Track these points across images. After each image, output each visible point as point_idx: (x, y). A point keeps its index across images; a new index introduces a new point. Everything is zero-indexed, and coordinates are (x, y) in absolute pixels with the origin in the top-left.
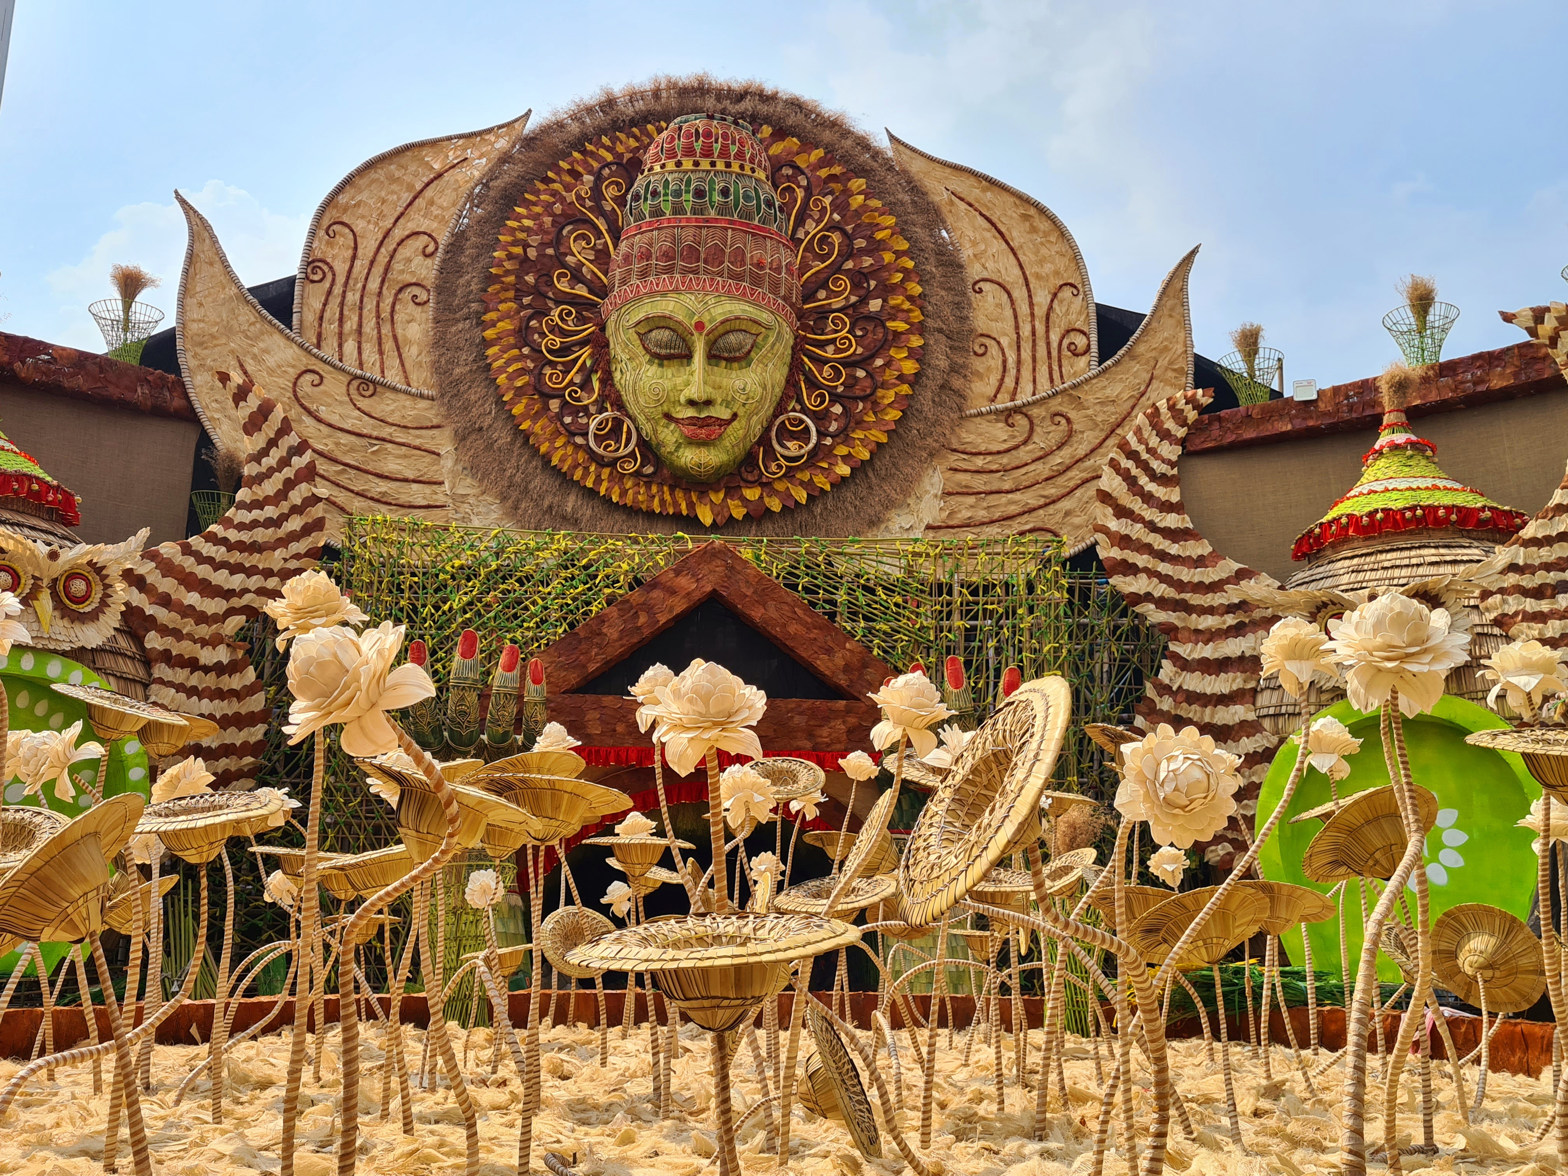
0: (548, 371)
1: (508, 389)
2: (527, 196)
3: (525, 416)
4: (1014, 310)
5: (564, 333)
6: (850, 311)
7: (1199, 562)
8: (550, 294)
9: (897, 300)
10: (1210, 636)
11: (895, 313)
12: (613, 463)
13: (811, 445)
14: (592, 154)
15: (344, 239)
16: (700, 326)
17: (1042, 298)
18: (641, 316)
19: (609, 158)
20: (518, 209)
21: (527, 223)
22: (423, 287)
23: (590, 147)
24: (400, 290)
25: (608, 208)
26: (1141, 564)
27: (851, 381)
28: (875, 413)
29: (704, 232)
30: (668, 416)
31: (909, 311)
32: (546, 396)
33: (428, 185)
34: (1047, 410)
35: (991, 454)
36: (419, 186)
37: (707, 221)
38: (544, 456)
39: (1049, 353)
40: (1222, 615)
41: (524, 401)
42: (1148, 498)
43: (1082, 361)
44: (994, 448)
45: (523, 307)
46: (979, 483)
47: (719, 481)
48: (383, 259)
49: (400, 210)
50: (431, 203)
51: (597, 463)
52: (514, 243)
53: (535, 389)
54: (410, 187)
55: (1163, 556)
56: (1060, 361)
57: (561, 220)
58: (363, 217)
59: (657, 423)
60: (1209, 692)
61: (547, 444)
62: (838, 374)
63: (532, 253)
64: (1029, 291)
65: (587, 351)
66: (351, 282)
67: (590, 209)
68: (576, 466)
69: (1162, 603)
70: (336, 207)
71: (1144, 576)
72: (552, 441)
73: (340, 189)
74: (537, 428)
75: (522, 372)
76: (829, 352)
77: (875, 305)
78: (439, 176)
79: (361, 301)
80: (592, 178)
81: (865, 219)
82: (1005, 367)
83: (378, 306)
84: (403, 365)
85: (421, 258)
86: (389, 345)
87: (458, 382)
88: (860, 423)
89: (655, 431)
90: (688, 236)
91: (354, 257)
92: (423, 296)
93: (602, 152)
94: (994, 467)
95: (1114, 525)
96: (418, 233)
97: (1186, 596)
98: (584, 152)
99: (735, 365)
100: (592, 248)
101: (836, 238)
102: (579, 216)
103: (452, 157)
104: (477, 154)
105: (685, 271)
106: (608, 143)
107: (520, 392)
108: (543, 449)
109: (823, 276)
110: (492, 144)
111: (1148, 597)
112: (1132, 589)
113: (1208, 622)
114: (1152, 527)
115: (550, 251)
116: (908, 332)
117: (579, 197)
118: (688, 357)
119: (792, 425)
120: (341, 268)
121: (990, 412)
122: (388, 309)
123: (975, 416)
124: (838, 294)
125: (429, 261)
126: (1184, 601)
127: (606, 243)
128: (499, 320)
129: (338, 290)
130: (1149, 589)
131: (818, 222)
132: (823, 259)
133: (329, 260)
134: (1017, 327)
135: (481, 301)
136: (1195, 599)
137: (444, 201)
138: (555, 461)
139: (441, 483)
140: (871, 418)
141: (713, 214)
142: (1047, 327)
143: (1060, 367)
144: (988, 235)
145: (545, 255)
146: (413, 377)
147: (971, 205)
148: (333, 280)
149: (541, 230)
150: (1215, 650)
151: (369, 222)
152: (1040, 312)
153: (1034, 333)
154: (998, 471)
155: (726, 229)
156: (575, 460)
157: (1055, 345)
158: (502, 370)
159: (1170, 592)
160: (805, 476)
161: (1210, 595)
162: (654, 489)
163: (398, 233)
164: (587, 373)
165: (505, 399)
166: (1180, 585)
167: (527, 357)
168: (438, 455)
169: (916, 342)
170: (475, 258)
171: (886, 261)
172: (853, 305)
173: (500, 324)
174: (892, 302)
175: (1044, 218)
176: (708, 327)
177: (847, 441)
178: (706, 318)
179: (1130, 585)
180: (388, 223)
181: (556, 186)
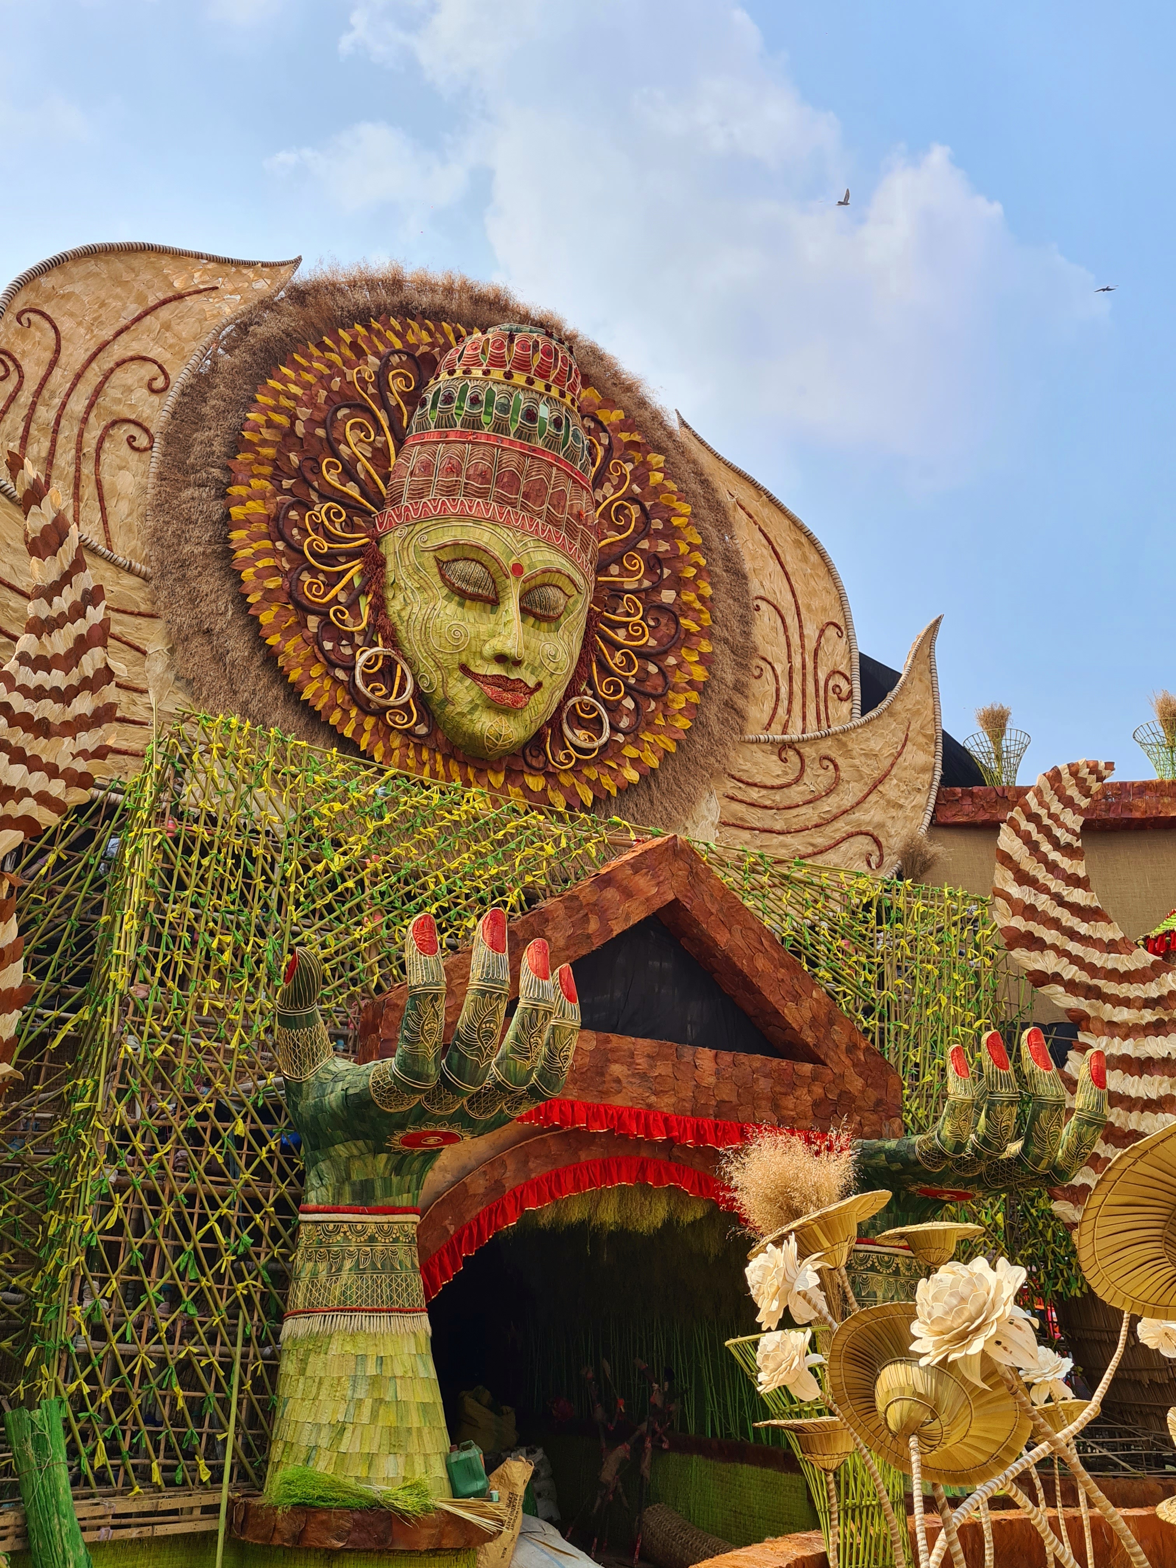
0: (306, 578)
1: (255, 590)
2: (296, 357)
3: (274, 628)
4: (787, 637)
5: (330, 537)
6: (643, 596)
7: (1111, 947)
8: (316, 484)
9: (689, 597)
10: (1129, 1031)
11: (686, 609)
12: (380, 713)
13: (604, 739)
14: (379, 334)
15: (43, 335)
16: (518, 569)
17: (811, 631)
18: (447, 539)
19: (398, 345)
20: (284, 370)
21: (294, 389)
22: (146, 431)
23: (376, 325)
24: (114, 423)
25: (393, 403)
26: (1048, 940)
27: (642, 675)
28: (665, 716)
29: (528, 462)
30: (464, 669)
31: (701, 611)
32: (304, 609)
33: (164, 302)
34: (817, 752)
35: (765, 787)
36: (152, 301)
37: (534, 450)
38: (293, 685)
39: (817, 690)
40: (1139, 1009)
41: (275, 609)
42: (1052, 867)
43: (846, 707)
44: (769, 782)
45: (280, 490)
46: (753, 817)
47: (500, 760)
48: (93, 376)
49: (123, 322)
50: (167, 326)
51: (360, 708)
52: (277, 409)
53: (290, 595)
54: (141, 298)
55: (1073, 935)
56: (826, 701)
57: (337, 399)
58: (72, 315)
59: (450, 674)
60: (1133, 1095)
61: (299, 671)
62: (630, 666)
63: (300, 429)
64: (800, 621)
65: (357, 566)
66: (45, 393)
67: (372, 396)
68: (333, 706)
69: (1072, 987)
70: (37, 290)
71: (1051, 954)
72: (306, 668)
73: (46, 269)
74: (289, 647)
75: (276, 570)
76: (620, 636)
77: (668, 596)
78: (179, 297)
79: (58, 422)
80: (378, 362)
81: (663, 498)
82: (778, 695)
83: (81, 435)
84: (105, 521)
85: (145, 391)
86: (89, 491)
87: (183, 564)
88: (650, 725)
89: (444, 683)
90: (511, 461)
91: (53, 364)
92: (142, 441)
93: (390, 335)
94: (768, 803)
95: (1015, 891)
96: (145, 359)
97: (1100, 982)
98: (368, 327)
99: (545, 625)
100: (370, 444)
101: (634, 511)
102: (359, 401)
103: (198, 279)
104: (230, 287)
105: (502, 501)
106: (398, 327)
107: (269, 596)
108: (294, 676)
109: (617, 550)
110: (250, 282)
111: (1056, 978)
112: (1038, 966)
113: (1123, 1015)
114: (1060, 901)
115: (320, 432)
116: (699, 634)
117: (361, 380)
118: (493, 602)
119: (583, 711)
120: (33, 371)
121: (766, 742)
122: (94, 443)
123: (752, 743)
124: (632, 574)
125: (155, 399)
126: (1097, 988)
127: (386, 442)
128: (250, 498)
129: (25, 397)
130: (1057, 969)
131: (617, 488)
132: (620, 530)
133: (17, 356)
134: (789, 656)
135: (227, 469)
136: (1110, 987)
137: (186, 329)
138: (307, 695)
139: (144, 692)
140: (660, 721)
141: (540, 443)
142: (815, 663)
143: (826, 708)
144: (765, 552)
145: (313, 435)
146: (118, 541)
147: (750, 516)
148: (20, 383)
149: (311, 403)
150: (1136, 1047)
151: (80, 324)
152: (810, 645)
153: (804, 667)
154: (771, 808)
155: (551, 465)
156: (333, 698)
157: (822, 684)
158: (249, 562)
159: (1082, 977)
160: (592, 773)
161: (1125, 985)
162: (425, 755)
163: (118, 351)
164: (354, 595)
165: (249, 600)
166: (1091, 969)
167: (283, 554)
168: (144, 653)
169: (706, 647)
170: (221, 414)
171: (681, 552)
172: (645, 590)
173: (250, 504)
174: (685, 598)
175: (813, 550)
176: (527, 573)
177: (636, 742)
178: (525, 562)
179: (1035, 961)
180: (107, 333)
181: (334, 357)
